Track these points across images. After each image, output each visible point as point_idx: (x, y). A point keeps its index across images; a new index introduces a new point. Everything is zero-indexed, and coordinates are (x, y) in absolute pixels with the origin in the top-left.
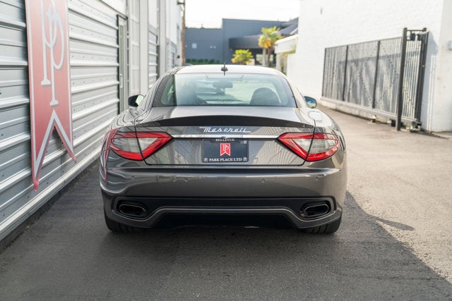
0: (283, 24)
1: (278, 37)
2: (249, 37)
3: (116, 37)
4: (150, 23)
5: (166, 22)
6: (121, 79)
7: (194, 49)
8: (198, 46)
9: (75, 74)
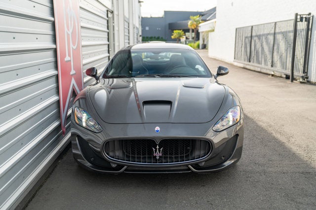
0: (202, 13)
1: (201, 21)
2: (181, 22)
3: (107, 25)
4: (125, 14)
5: (133, 14)
6: (110, 52)
7: (147, 31)
8: (149, 28)
9: (84, 51)
